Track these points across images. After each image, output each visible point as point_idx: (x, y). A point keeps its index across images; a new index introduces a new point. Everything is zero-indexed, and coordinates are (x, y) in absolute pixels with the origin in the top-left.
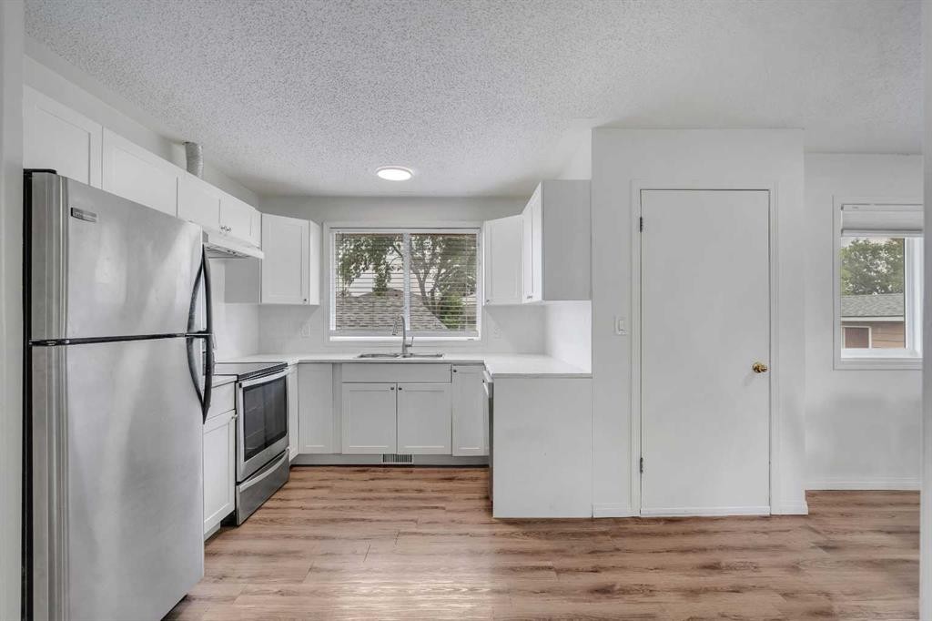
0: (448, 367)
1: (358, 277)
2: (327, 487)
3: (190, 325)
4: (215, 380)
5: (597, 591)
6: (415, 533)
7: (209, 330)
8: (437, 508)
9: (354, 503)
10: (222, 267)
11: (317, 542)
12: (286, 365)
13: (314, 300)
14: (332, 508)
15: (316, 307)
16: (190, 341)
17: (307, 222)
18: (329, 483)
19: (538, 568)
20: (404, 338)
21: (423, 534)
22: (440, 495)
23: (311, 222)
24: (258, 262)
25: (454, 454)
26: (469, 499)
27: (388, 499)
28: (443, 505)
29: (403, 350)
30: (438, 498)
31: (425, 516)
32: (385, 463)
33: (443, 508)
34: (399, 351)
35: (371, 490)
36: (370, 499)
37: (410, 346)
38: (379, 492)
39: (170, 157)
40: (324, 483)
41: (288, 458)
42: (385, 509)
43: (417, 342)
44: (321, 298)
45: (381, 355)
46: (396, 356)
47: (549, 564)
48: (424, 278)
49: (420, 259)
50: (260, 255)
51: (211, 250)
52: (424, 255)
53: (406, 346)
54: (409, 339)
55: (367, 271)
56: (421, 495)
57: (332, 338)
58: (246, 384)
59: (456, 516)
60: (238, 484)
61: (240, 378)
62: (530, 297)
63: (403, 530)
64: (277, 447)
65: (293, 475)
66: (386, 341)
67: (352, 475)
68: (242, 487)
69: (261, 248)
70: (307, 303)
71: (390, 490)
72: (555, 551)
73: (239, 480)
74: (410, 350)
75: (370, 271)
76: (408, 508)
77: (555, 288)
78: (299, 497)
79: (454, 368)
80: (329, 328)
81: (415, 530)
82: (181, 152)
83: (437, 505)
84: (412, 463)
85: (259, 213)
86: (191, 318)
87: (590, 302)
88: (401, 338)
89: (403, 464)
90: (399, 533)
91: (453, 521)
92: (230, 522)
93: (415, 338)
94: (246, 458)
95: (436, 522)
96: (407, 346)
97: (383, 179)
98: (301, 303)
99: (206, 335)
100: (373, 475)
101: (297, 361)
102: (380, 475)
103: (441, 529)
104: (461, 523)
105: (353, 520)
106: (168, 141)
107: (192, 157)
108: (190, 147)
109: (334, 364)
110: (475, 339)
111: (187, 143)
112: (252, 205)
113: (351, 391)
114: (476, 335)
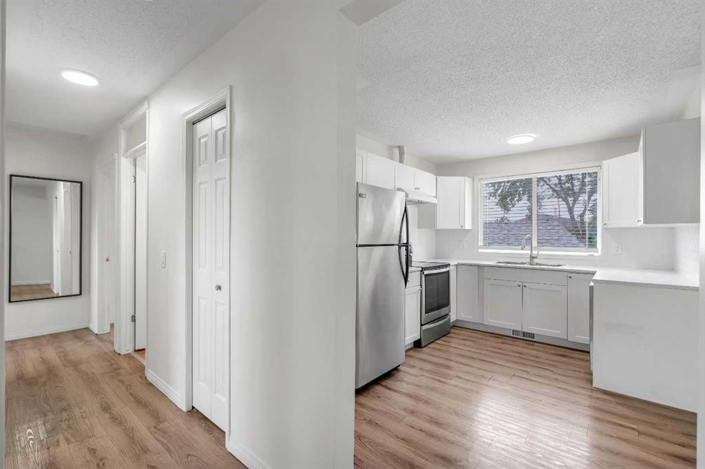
0: (565, 274)
1: (513, 206)
2: (473, 341)
3: (400, 241)
4: (410, 269)
5: (675, 456)
6: (525, 378)
7: (407, 243)
8: (546, 369)
9: (487, 353)
10: (416, 209)
11: (462, 366)
12: (449, 265)
13: (468, 226)
14: (474, 352)
15: (469, 231)
16: (400, 248)
17: (463, 178)
18: (474, 339)
19: (621, 425)
20: (532, 252)
21: (531, 380)
22: (552, 363)
23: (466, 178)
24: (434, 205)
25: (569, 340)
26: (575, 371)
27: (511, 356)
28: (552, 369)
29: (530, 260)
30: (550, 365)
31: (537, 371)
32: (514, 336)
34: (527, 260)
35: (500, 349)
36: (499, 353)
37: (536, 256)
38: (506, 351)
39: (392, 158)
40: (470, 338)
41: (450, 319)
42: (508, 360)
43: (542, 255)
44: (473, 224)
45: (513, 263)
46: (525, 263)
47: (633, 426)
48: (574, 204)
49: (569, 189)
50: (435, 201)
51: (410, 201)
52: (573, 185)
53: (532, 258)
54: (535, 252)
55: (520, 202)
57: (480, 250)
58: (426, 272)
59: (559, 377)
60: (422, 325)
61: (423, 269)
63: (516, 374)
64: (443, 311)
65: (452, 330)
66: (518, 254)
67: (489, 338)
68: (424, 327)
69: (436, 197)
70: (463, 228)
71: (513, 351)
72: (644, 421)
73: (423, 323)
74: (536, 261)
75: (522, 202)
76: (523, 364)
78: (455, 343)
79: (571, 275)
80: (478, 244)
81: (525, 376)
82: (397, 151)
84: (535, 340)
85: (435, 177)
86: (400, 236)
88: (529, 252)
89: (528, 339)
90: (514, 375)
91: (556, 379)
92: (417, 344)
93: (540, 252)
94: (426, 313)
95: (543, 377)
96: (534, 257)
98: (459, 228)
99: (407, 245)
100: (504, 341)
101: (456, 263)
102: (510, 342)
103: (546, 381)
104: (563, 382)
105: (485, 361)
106: (391, 148)
107: (401, 153)
108: (401, 148)
109: (479, 266)
110: (596, 254)
111: (399, 147)
112: (432, 173)
113: (490, 285)
114: (597, 252)
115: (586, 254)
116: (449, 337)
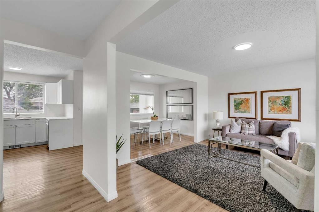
0: (34, 120)
20: (16, 113)
25: (36, 142)
32: (10, 149)
34: (15, 117)
54: (18, 114)
62: (59, 103)
77: (65, 101)
79: (36, 120)
84: (21, 147)
87: (73, 104)
89: (18, 148)
93: (21, 113)
110: (42, 113)
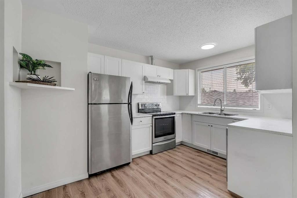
0: (232, 120)
8: (208, 174)
12: (175, 113)
16: (128, 105)
17: (188, 70)
20: (221, 107)
27: (195, 164)
29: (221, 112)
31: (201, 175)
32: (208, 152)
33: (211, 176)
35: (193, 159)
36: (190, 161)
37: (223, 110)
38: (195, 160)
40: (183, 152)
41: (175, 141)
43: (226, 109)
44: (194, 93)
53: (222, 110)
56: (209, 167)
57: (198, 106)
58: (155, 117)
60: (152, 143)
61: (153, 116)
64: (170, 137)
65: (177, 147)
67: (194, 152)
70: (188, 95)
73: (154, 142)
74: (224, 112)
76: (198, 169)
79: (234, 121)
80: (197, 102)
81: (191, 177)
83: (209, 173)
84: (218, 155)
85: (173, 70)
88: (220, 107)
89: (214, 155)
90: (185, 176)
91: (208, 182)
92: (151, 153)
94: (155, 137)
95: (202, 179)
97: (203, 50)
98: (186, 95)
101: (180, 113)
102: (203, 155)
103: (201, 182)
104: (211, 184)
106: (147, 57)
107: (152, 59)
108: (152, 57)
109: (192, 115)
110: (257, 109)
111: (151, 56)
112: (170, 68)
113: (196, 124)
114: (258, 108)
115: (252, 109)
116: (174, 150)
